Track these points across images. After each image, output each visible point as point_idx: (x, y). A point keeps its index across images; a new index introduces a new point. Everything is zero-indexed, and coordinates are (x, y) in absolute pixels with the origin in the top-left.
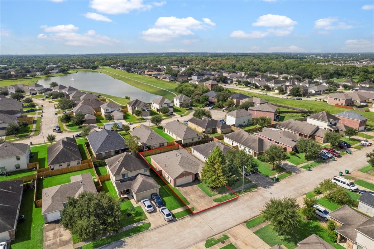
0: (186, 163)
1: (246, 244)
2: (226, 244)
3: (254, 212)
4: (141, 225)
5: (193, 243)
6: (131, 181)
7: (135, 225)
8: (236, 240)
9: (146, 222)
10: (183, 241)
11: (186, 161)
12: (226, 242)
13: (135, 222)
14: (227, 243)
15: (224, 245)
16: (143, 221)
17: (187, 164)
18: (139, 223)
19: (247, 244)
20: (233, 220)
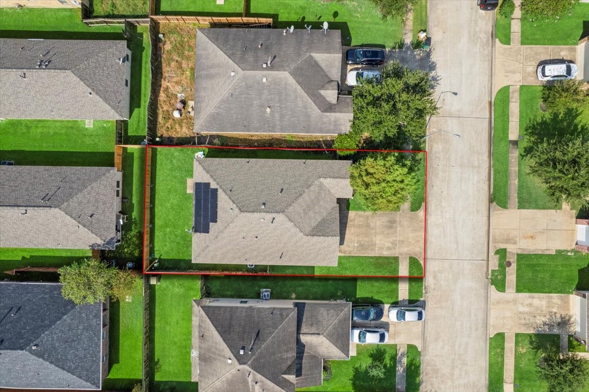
0: (305, 213)
1: (532, 237)
2: (514, 262)
3: (479, 167)
4: (405, 360)
5: (483, 303)
6: (305, 354)
7: (400, 370)
8: (515, 243)
9: (402, 350)
10: (472, 315)
11: (301, 211)
12: (511, 260)
13: (395, 366)
14: (513, 260)
15: (514, 266)
16: (400, 354)
17: (311, 214)
18: (400, 361)
19: (532, 235)
20: (475, 214)
